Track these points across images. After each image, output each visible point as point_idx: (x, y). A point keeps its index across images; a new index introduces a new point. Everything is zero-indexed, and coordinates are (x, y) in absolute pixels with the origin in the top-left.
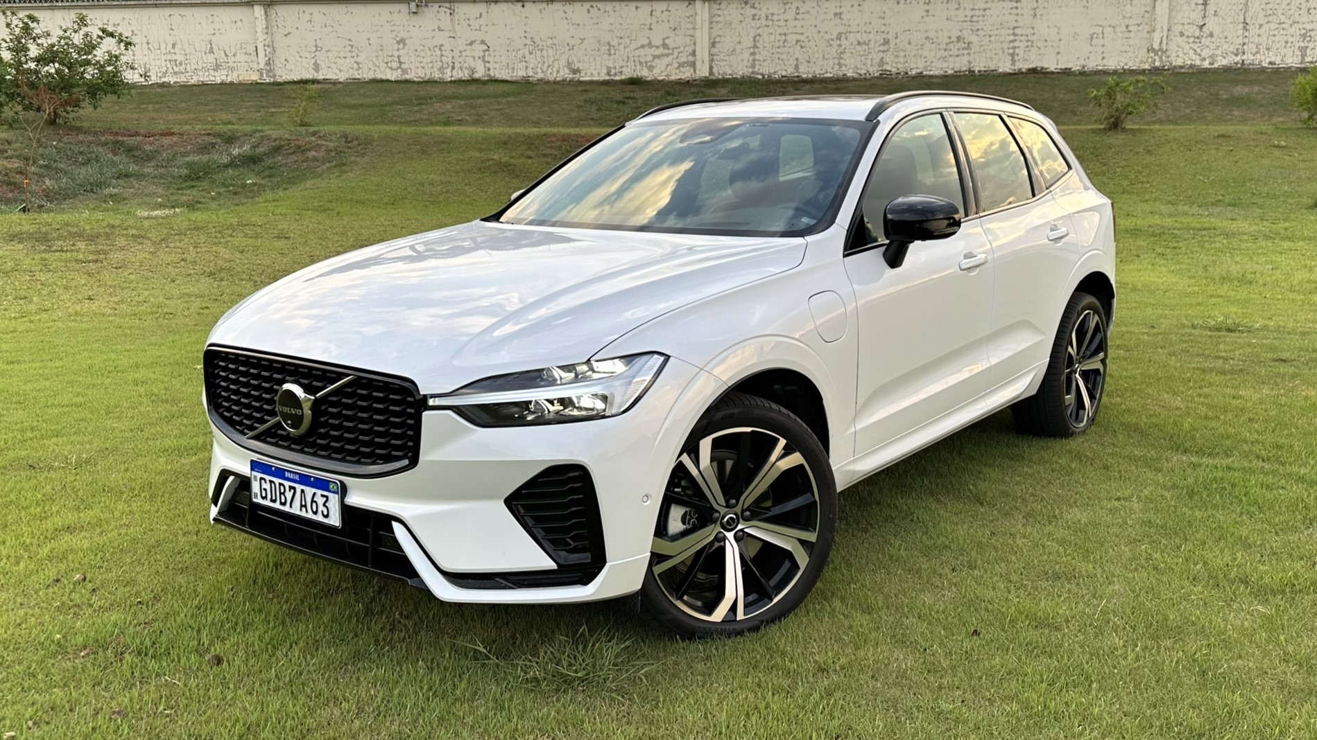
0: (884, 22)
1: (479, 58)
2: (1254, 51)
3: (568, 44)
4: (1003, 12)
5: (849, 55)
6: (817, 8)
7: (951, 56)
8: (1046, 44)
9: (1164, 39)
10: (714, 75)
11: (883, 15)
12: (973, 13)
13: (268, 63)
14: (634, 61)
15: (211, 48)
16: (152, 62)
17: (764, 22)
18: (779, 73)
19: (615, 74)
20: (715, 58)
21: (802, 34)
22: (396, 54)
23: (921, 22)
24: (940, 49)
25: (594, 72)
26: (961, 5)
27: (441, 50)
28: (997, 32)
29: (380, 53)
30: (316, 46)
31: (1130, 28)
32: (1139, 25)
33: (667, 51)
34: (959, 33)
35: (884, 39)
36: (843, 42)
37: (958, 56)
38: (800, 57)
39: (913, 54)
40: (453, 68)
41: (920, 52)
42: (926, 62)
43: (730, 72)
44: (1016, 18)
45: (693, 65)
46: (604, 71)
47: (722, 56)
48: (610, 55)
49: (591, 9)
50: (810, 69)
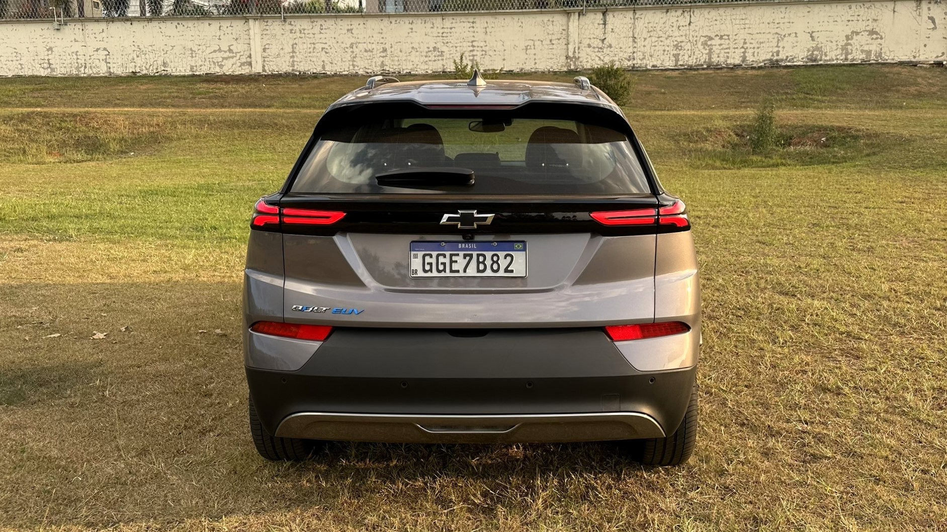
0: (382, 36)
1: (103, 60)
2: (641, 57)
3: (163, 50)
4: (464, 30)
5: (360, 59)
6: (335, 25)
7: (430, 61)
8: (495, 53)
9: (576, 49)
10: (266, 72)
11: (381, 31)
12: (443, 31)
14: (209, 61)
17: (298, 34)
18: (311, 70)
19: (197, 71)
20: (266, 59)
21: (326, 43)
22: (47, 58)
23: (408, 37)
24: (422, 56)
25: (181, 69)
26: (435, 25)
27: (76, 55)
28: (461, 44)
29: (36, 57)
31: (553, 42)
32: (559, 40)
33: (231, 55)
34: (435, 45)
35: (383, 48)
36: (355, 49)
37: (435, 61)
38: (325, 60)
39: (404, 59)
40: (85, 67)
41: (409, 58)
42: (413, 65)
43: (277, 69)
44: (473, 34)
45: (250, 64)
46: (189, 68)
47: (270, 59)
48: (192, 57)
49: (178, 26)
50: (333, 69)
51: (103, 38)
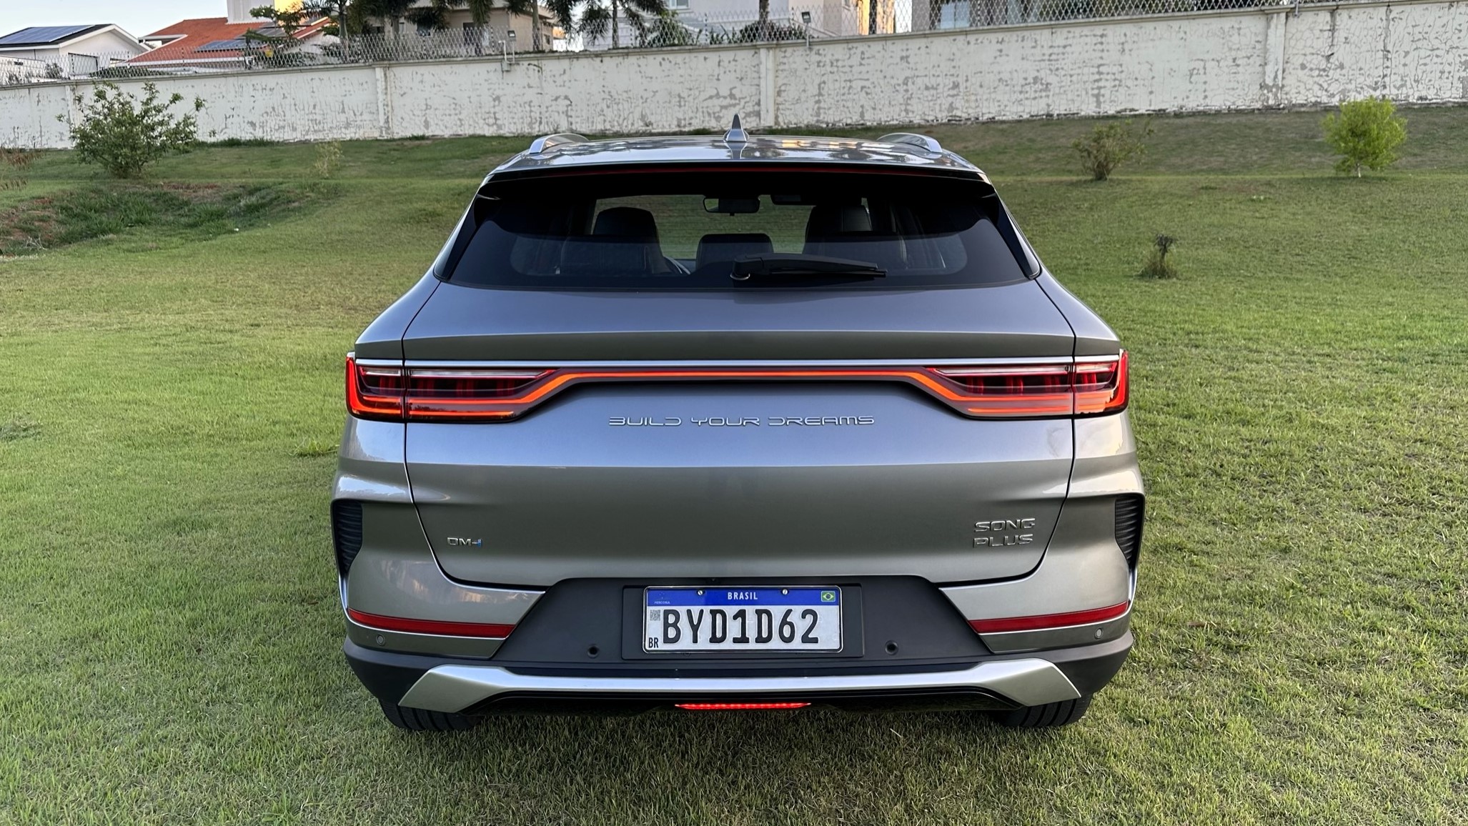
0: (953, 64)
1: (563, 113)
2: (1399, 83)
3: (642, 97)
4: (1086, 48)
5: (917, 100)
6: (883, 52)
7: (1027, 99)
8: (1136, 83)
9: (1280, 73)
10: (779, 125)
11: (952, 57)
12: (1051, 51)
13: (387, 122)
14: (703, 112)
15: (343, 108)
16: (298, 122)
17: (829, 69)
18: (844, 121)
19: (685, 126)
20: (781, 107)
21: (868, 80)
22: (492, 110)
23: (994, 63)
24: (1015, 92)
25: (665, 124)
26: (1038, 42)
27: (530, 106)
28: (1080, 71)
29: (479, 110)
30: (427, 105)
31: (1238, 62)
32: (1249, 58)
33: (733, 102)
34: (1036, 74)
35: (954, 83)
36: (910, 86)
37: (1035, 98)
38: (865, 104)
39: (985, 97)
40: (541, 123)
41: (993, 96)
42: (999, 106)
43: (795, 121)
44: (1100, 54)
45: (758, 114)
46: (675, 123)
47: (787, 105)
48: (680, 106)
49: (663, 62)
50: (875, 117)
51: (564, 82)
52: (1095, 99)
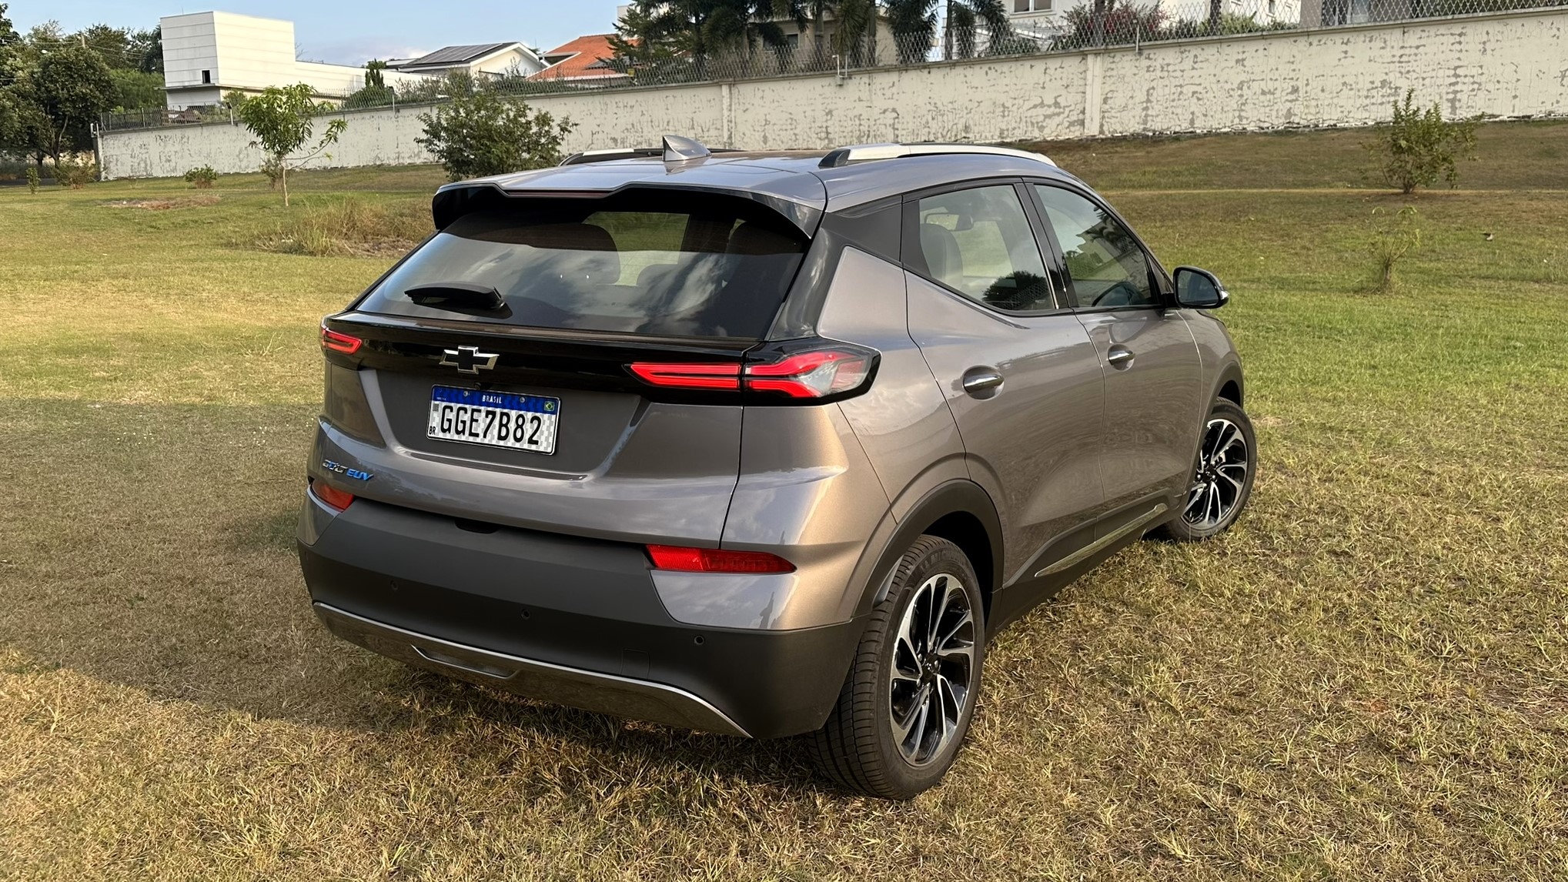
0: (1293, 67)
1: (890, 125)
3: (966, 108)
4: (1443, 48)
5: (1252, 106)
6: (1217, 55)
7: (1373, 104)
8: (1498, 86)
10: (1104, 134)
11: (1292, 60)
12: (1402, 52)
13: (730, 137)
14: (1026, 122)
15: (693, 124)
17: (1158, 73)
19: (1008, 137)
20: (1106, 115)
21: (1200, 84)
22: (825, 125)
23: (1337, 65)
24: (1360, 97)
25: (988, 135)
26: (1388, 43)
27: (859, 119)
28: (1434, 74)
29: (813, 125)
30: (766, 120)
33: (1058, 110)
34: (1385, 77)
35: (1293, 87)
36: (1245, 91)
37: (1382, 104)
38: (1196, 111)
39: (1326, 103)
40: (868, 136)
41: (1335, 101)
42: (1342, 112)
43: (1121, 129)
44: (1458, 55)
45: (1082, 123)
46: (998, 133)
47: (1113, 113)
48: (1004, 116)
49: (989, 72)
50: (1206, 124)
51: (893, 94)
52: (1450, 105)
